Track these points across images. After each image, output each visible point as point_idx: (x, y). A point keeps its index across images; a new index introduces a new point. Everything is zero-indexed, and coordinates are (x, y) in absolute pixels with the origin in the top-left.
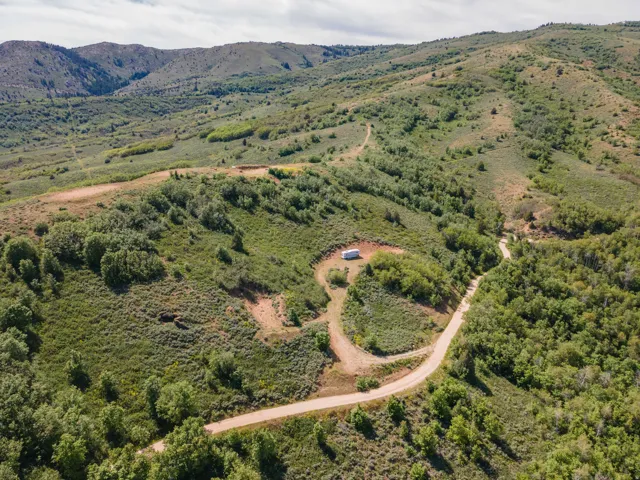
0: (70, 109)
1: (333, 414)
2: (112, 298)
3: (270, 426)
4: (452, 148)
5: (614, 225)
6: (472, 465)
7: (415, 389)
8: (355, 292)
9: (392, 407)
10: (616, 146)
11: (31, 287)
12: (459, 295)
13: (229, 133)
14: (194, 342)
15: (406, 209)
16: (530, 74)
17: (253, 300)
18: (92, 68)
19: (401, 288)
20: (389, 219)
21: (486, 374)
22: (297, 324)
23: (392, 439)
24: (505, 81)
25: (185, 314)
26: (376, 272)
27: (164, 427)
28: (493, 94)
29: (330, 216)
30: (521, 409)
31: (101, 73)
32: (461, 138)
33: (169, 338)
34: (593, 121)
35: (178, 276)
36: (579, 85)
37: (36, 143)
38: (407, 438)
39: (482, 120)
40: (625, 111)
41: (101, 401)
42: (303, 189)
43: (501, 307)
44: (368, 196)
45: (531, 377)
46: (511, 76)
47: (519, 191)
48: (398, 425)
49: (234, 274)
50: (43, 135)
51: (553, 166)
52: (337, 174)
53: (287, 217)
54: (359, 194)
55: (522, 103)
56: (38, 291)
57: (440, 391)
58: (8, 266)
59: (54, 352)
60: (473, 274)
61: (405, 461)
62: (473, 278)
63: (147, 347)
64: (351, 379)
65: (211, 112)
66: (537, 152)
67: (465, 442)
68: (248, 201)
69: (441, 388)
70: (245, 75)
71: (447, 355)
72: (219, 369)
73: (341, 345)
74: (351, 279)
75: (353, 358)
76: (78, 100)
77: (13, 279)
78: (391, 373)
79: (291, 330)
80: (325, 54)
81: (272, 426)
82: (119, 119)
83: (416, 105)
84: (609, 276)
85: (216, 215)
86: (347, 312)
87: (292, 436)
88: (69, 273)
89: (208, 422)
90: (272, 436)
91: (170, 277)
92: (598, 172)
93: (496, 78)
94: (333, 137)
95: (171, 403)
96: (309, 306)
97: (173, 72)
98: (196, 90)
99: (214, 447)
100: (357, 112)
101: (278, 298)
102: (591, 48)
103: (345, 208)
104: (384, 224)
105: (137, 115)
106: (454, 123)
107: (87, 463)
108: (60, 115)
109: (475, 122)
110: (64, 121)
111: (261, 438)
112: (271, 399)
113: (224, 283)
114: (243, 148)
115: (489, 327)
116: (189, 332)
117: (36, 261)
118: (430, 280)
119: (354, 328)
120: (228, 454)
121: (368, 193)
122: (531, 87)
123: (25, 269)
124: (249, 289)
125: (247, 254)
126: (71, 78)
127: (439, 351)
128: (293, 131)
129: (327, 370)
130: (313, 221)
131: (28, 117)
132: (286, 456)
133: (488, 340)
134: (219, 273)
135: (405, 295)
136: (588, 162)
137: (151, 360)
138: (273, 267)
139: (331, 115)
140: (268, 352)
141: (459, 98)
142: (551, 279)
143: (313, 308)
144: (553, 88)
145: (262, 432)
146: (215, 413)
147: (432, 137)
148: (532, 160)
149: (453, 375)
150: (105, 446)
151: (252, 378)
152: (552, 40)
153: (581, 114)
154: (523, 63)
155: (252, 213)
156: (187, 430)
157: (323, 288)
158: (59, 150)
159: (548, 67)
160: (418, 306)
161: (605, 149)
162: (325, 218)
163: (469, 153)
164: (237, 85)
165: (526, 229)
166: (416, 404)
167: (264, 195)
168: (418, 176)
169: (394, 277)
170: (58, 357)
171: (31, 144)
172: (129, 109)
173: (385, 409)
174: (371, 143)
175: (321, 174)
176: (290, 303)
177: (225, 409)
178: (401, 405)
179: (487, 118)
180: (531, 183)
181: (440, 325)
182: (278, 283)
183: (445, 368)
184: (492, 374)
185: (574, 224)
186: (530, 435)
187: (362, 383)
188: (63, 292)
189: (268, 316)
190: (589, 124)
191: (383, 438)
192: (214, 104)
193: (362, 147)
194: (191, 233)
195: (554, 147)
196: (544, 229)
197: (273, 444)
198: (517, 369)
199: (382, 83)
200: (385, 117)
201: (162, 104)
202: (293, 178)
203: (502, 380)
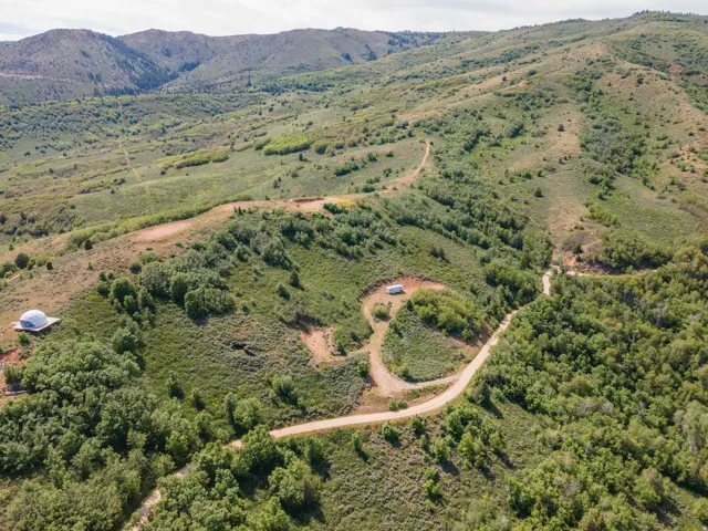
0: (120, 109)
1: (368, 427)
2: (194, 329)
3: (319, 434)
4: (512, 169)
5: (662, 260)
6: (475, 470)
7: (436, 411)
8: (395, 325)
9: (415, 424)
10: (684, 171)
11: (134, 319)
12: (491, 329)
13: (285, 146)
14: (260, 367)
15: (452, 242)
16: (608, 82)
17: (307, 332)
18: (139, 59)
19: (437, 322)
20: (435, 254)
21: (501, 400)
22: (344, 354)
23: (413, 449)
24: (579, 90)
25: (253, 343)
26: (416, 307)
27: (240, 431)
28: (564, 105)
29: (378, 251)
30: (525, 430)
31: (149, 64)
32: (523, 159)
33: (241, 363)
34: (667, 141)
35: (245, 309)
36: (658, 98)
37: (88, 146)
38: (426, 448)
39: (548, 137)
40: (702, 130)
41: (193, 410)
42: (354, 224)
43: (525, 343)
44: (417, 229)
45: (539, 404)
46: (586, 84)
47: (572, 220)
48: (419, 438)
49: (292, 309)
50: (94, 137)
51: (614, 193)
52: (389, 206)
53: (339, 252)
54: (409, 227)
55: (593, 118)
56: (139, 321)
57: (456, 412)
58: (116, 300)
59: (156, 371)
60: (509, 309)
61: (421, 465)
62: (508, 312)
63: (224, 369)
64: (385, 400)
65: (266, 114)
66: (599, 177)
67: (472, 452)
68: (304, 236)
69: (457, 410)
70: (302, 68)
71: (470, 382)
72: (280, 389)
73: (379, 372)
74: (393, 314)
75: (387, 383)
76: (127, 98)
77: (120, 311)
78: (418, 396)
79: (337, 359)
80: (390, 42)
81: (320, 434)
82: (170, 119)
83: (480, 118)
84: (644, 313)
85: (276, 252)
86: (387, 343)
87: (335, 442)
88: (159, 307)
89: (271, 430)
90: (320, 442)
91: (239, 312)
92: (659, 200)
93: (570, 86)
94: (390, 155)
95: (245, 414)
96: (355, 338)
97: (225, 63)
98: (249, 85)
99: (277, 447)
100: (417, 125)
101: (328, 331)
102: (684, 46)
103: (393, 243)
104: (428, 259)
105: (188, 115)
106: (519, 139)
107: (188, 452)
108: (110, 115)
109: (539, 140)
110: (115, 122)
111: (311, 442)
112: (320, 414)
113: (284, 317)
114: (299, 164)
115: (510, 361)
116: (256, 358)
117: (135, 296)
118: (463, 316)
119: (391, 358)
120: (287, 452)
121: (417, 226)
122: (607, 97)
123: (128, 304)
124: (304, 322)
125: (303, 289)
126: (119, 71)
127: (463, 381)
128: (350, 146)
129: (366, 393)
130: (362, 256)
131: (79, 117)
132: (330, 457)
133: (507, 372)
134: (280, 307)
135: (440, 328)
136: (652, 188)
137: (227, 380)
138: (325, 302)
139: (390, 128)
140: (319, 377)
141: (527, 109)
142: (583, 316)
143: (357, 340)
144: (631, 99)
145: (312, 438)
146: (277, 423)
147: (493, 156)
148: (593, 185)
149: (472, 400)
150: (199, 442)
151: (306, 397)
152: (642, 36)
153: (657, 130)
154: (602, 69)
155: (308, 248)
156: (258, 433)
157: (368, 322)
158: (113, 156)
159: (628, 74)
160: (451, 339)
161: (673, 174)
162: (374, 253)
163: (528, 176)
164: (294, 81)
165: (572, 263)
166: (436, 423)
167: (318, 231)
168: (469, 205)
169: (431, 313)
170: (159, 375)
171: (83, 148)
172: (179, 108)
173: (409, 426)
174: (428, 165)
175: (373, 207)
176: (338, 335)
177: (285, 420)
178: (423, 423)
179: (553, 135)
180: (587, 212)
181: (468, 357)
182: (328, 317)
183: (465, 394)
184: (507, 400)
185: (620, 258)
186: (528, 451)
187: (393, 404)
188: (158, 323)
189: (319, 345)
190: (662, 143)
191: (407, 447)
192: (269, 103)
193: (418, 170)
194: (255, 271)
195: (619, 171)
196: (590, 262)
197: (321, 448)
198: (528, 397)
199: (449, 85)
200: (447, 132)
201: (214, 102)
202: (346, 212)
203: (515, 406)
